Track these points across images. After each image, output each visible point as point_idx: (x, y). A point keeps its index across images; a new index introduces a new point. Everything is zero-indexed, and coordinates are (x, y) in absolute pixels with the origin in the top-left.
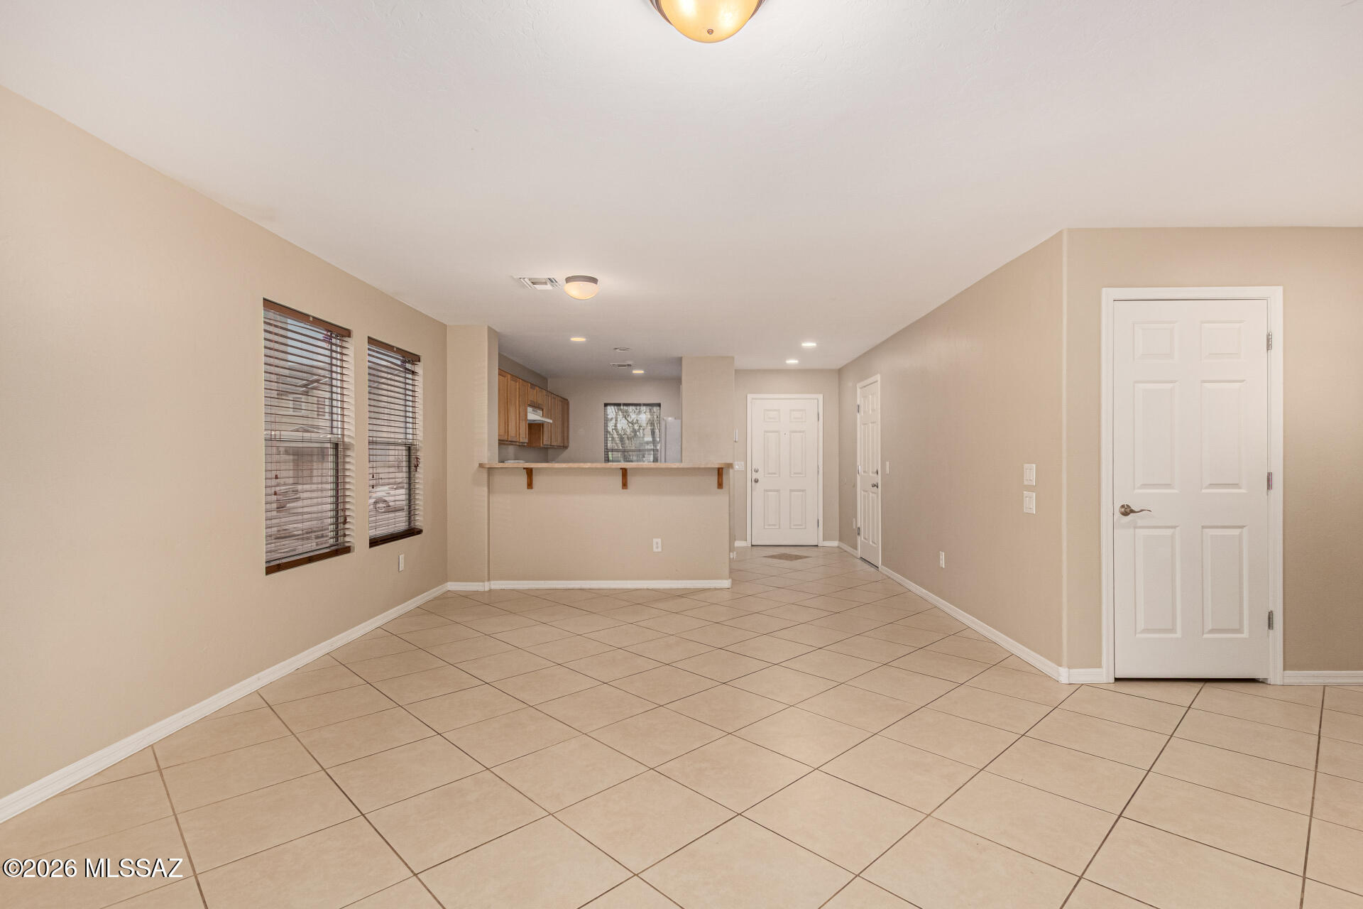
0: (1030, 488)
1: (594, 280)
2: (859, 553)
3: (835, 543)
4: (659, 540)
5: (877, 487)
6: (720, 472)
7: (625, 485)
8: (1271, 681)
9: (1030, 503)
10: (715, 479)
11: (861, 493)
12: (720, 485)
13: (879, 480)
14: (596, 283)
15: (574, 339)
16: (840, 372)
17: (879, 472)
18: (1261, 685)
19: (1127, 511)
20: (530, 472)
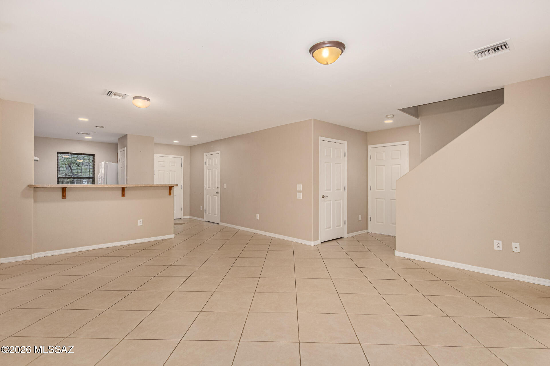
0: (300, 192)
1: (148, 100)
2: (205, 219)
3: (188, 217)
4: (141, 220)
5: (218, 193)
6: (170, 188)
7: (123, 195)
8: (345, 237)
9: (300, 196)
10: (168, 191)
11: (206, 197)
12: (170, 194)
13: (219, 190)
14: (149, 101)
15: (80, 119)
16: (191, 147)
17: (219, 188)
18: (343, 238)
19: (323, 197)
20: (64, 190)
